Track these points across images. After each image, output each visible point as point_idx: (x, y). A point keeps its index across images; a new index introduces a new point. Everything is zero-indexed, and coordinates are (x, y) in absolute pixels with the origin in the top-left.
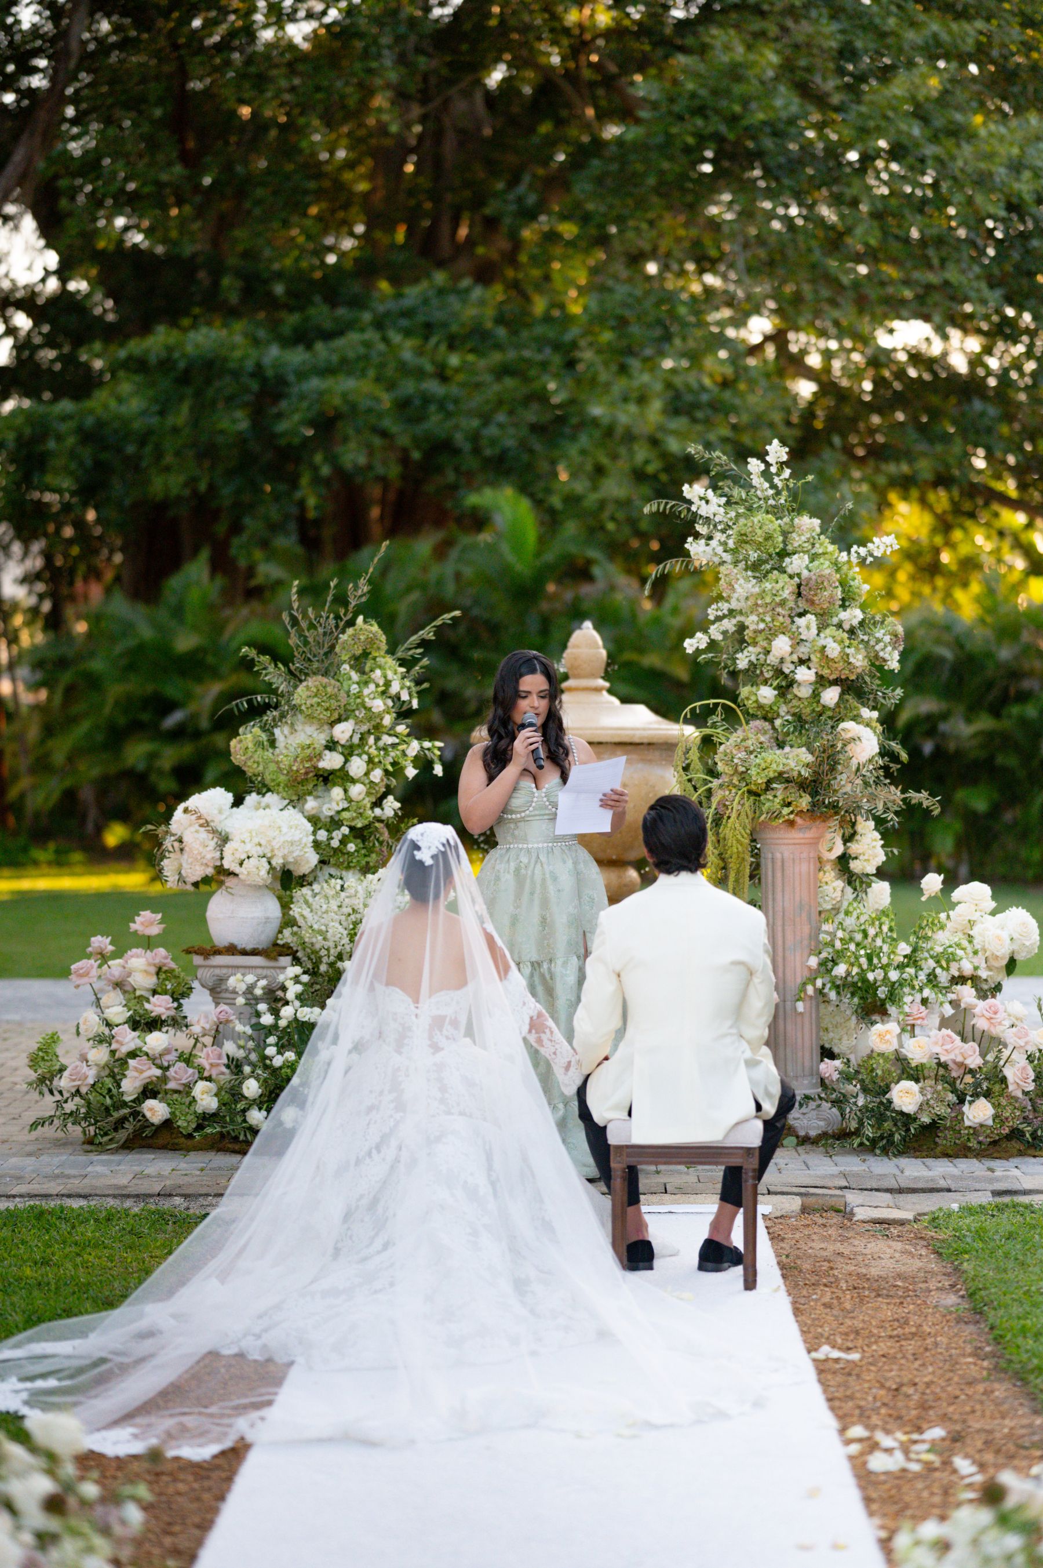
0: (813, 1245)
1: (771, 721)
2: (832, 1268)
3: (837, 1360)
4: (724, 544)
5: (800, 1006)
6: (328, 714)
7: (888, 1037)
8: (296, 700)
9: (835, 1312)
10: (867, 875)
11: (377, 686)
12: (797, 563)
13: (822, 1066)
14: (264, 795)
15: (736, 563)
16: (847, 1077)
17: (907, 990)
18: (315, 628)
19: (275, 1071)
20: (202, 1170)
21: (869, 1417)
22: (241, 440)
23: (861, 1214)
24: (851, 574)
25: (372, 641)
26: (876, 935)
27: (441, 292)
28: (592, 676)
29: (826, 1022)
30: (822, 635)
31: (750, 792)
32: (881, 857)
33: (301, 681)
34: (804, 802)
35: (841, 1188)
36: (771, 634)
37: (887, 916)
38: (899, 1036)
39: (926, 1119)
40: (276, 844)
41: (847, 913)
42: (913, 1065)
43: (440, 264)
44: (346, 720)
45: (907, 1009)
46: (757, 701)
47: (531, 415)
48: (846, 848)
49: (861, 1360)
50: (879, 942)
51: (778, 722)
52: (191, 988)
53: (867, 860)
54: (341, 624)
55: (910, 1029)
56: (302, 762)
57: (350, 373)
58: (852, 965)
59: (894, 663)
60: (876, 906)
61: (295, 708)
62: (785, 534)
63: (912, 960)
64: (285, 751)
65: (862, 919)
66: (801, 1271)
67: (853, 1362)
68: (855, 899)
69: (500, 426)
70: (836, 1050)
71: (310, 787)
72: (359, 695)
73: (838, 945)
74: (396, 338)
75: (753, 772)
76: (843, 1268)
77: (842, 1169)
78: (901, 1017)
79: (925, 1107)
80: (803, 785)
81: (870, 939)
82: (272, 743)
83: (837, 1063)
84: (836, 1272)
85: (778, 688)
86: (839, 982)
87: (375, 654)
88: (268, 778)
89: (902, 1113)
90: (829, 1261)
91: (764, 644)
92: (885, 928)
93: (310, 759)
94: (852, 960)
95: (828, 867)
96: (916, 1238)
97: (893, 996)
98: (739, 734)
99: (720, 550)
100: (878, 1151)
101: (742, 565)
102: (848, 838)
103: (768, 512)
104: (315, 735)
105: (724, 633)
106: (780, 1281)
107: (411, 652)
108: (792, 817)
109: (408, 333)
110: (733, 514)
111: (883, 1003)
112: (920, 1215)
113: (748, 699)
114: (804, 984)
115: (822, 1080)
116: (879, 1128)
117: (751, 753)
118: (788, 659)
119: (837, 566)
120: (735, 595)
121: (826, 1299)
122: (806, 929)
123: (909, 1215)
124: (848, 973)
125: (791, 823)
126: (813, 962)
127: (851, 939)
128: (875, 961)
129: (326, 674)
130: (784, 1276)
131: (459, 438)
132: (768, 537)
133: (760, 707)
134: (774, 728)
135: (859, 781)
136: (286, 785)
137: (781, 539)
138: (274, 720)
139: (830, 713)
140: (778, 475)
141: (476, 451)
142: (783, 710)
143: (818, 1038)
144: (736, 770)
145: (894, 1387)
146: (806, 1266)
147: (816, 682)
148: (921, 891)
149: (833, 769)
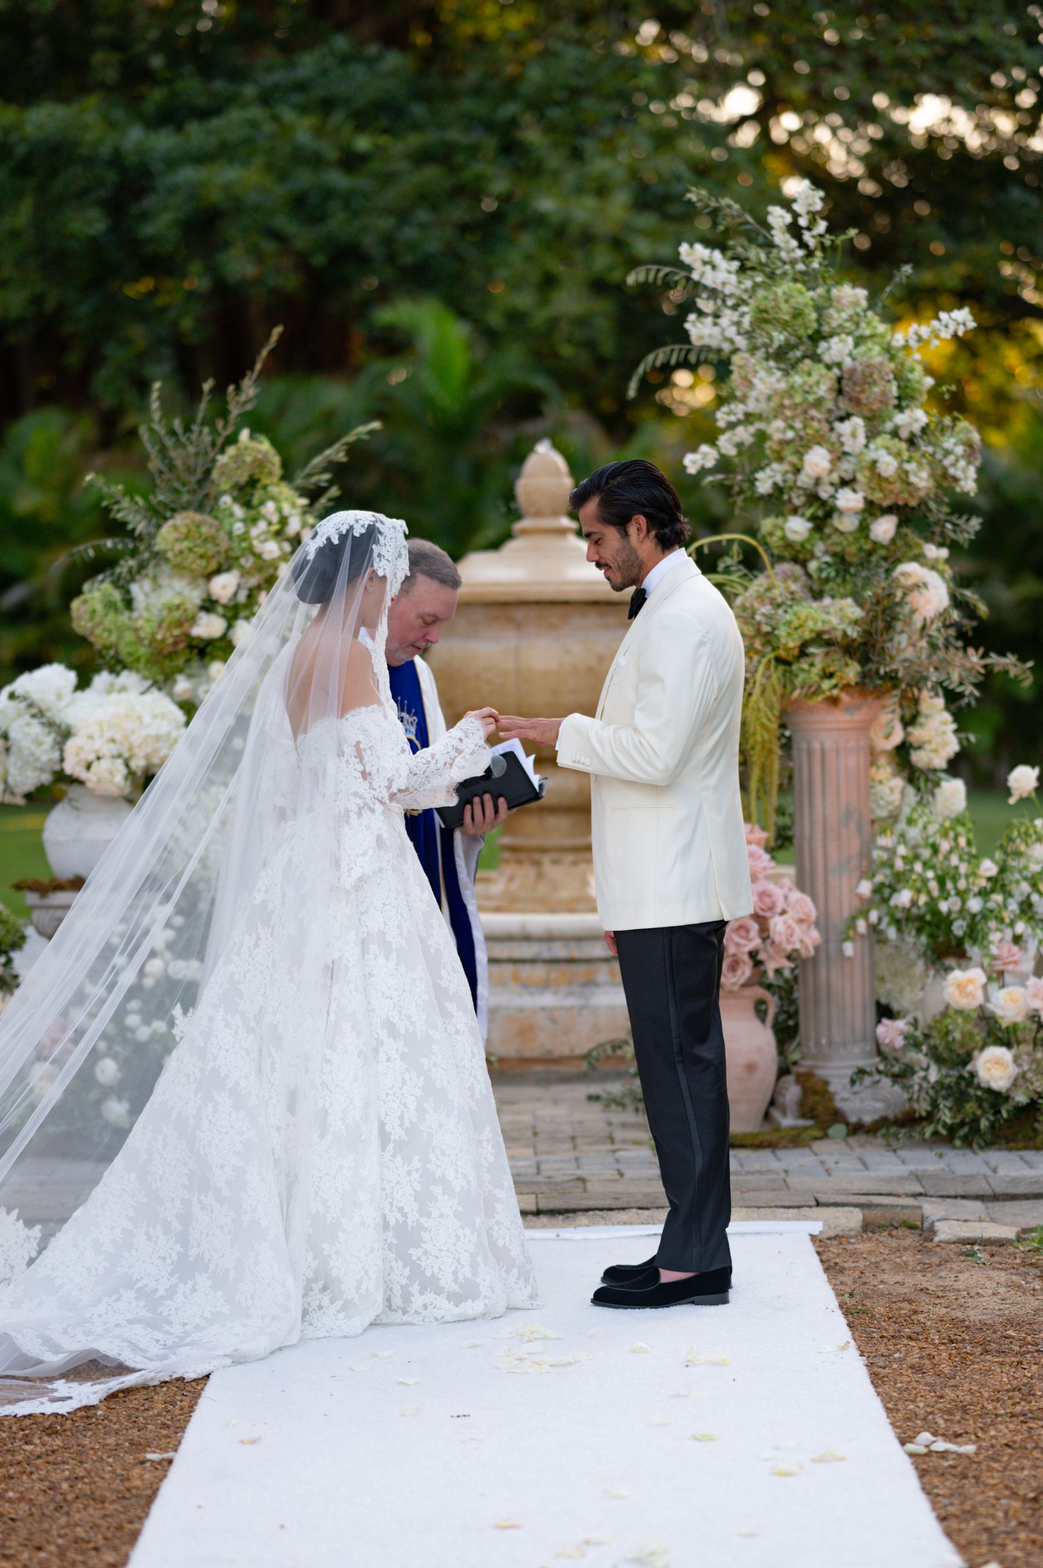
0: (884, 1277)
1: (804, 564)
2: (915, 1312)
3: (943, 1455)
4: (738, 324)
5: (849, 948)
6: (203, 562)
7: (970, 988)
8: (160, 545)
9: (929, 1379)
10: (935, 771)
11: (270, 523)
12: (838, 349)
13: (881, 1030)
14: (118, 674)
15: (753, 350)
16: (913, 1043)
17: (992, 924)
18: (184, 447)
19: (140, 1048)
20: (41, 1184)
21: (1003, 1546)
22: (94, 244)
23: (946, 1231)
24: (908, 363)
25: (261, 463)
26: (951, 851)
27: (344, 60)
28: (555, 514)
29: (883, 968)
30: (872, 446)
31: (779, 660)
32: (953, 746)
33: (166, 519)
34: (852, 672)
35: (915, 1195)
36: (803, 445)
37: (963, 825)
38: (985, 987)
39: (1021, 1098)
40: (135, 740)
41: (910, 821)
42: (1004, 1025)
43: (341, 27)
44: (228, 569)
45: (994, 950)
46: (784, 538)
47: (459, 212)
48: (907, 735)
49: (977, 1454)
50: (954, 860)
51: (813, 566)
52: (23, 938)
53: (935, 751)
54: (220, 441)
55: (997, 977)
56: (169, 627)
57: (231, 160)
58: (919, 891)
59: (968, 483)
60: (947, 813)
61: (159, 557)
62: (819, 309)
63: (998, 884)
64: (145, 614)
65: (933, 828)
66: (873, 1316)
67: (967, 1456)
68: (920, 802)
69: (423, 226)
70: (895, 1006)
71: (180, 661)
72: (245, 537)
73: (899, 864)
74: (288, 115)
75: (782, 632)
76: (933, 1311)
77: (912, 1168)
78: (986, 962)
79: (1021, 1082)
80: (850, 649)
81: (941, 857)
82: (129, 603)
83: (901, 1024)
84: (921, 1317)
85: (813, 518)
86: (899, 915)
87: (265, 481)
88: (124, 650)
89: (989, 1091)
90: (910, 1302)
91: (793, 459)
92: (962, 841)
93: (180, 624)
94: (919, 884)
95: (882, 761)
96: (1024, 1264)
97: (975, 932)
98: (759, 583)
99: (731, 332)
100: (958, 1143)
101: (761, 353)
102: (909, 721)
103: (795, 280)
104: (187, 591)
105: (739, 446)
106: (846, 1334)
107: (314, 479)
108: (835, 692)
109: (303, 110)
110: (748, 284)
111: (960, 942)
112: (1025, 1231)
113: (771, 534)
114: (853, 919)
115: (878, 1045)
116: (959, 1111)
117: (779, 606)
118: (826, 479)
119: (889, 351)
120: (753, 394)
121: (914, 1359)
122: (855, 844)
123: (1008, 1232)
124: (914, 903)
125: (834, 701)
126: (865, 888)
127: (917, 857)
128: (949, 885)
129: (200, 508)
130: (850, 1325)
131: (370, 243)
132: (798, 314)
133: (788, 545)
134: (808, 575)
135: (923, 643)
136: (148, 661)
137: (814, 316)
138: (130, 571)
139: (883, 552)
140: (809, 229)
141: (391, 258)
142: (819, 548)
143: (873, 990)
144: (758, 631)
145: (1032, 1495)
146: (880, 1310)
147: (864, 511)
148: (1008, 792)
149: (889, 627)
